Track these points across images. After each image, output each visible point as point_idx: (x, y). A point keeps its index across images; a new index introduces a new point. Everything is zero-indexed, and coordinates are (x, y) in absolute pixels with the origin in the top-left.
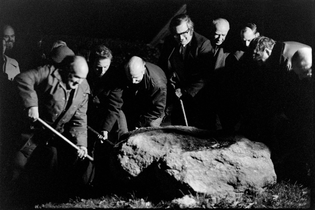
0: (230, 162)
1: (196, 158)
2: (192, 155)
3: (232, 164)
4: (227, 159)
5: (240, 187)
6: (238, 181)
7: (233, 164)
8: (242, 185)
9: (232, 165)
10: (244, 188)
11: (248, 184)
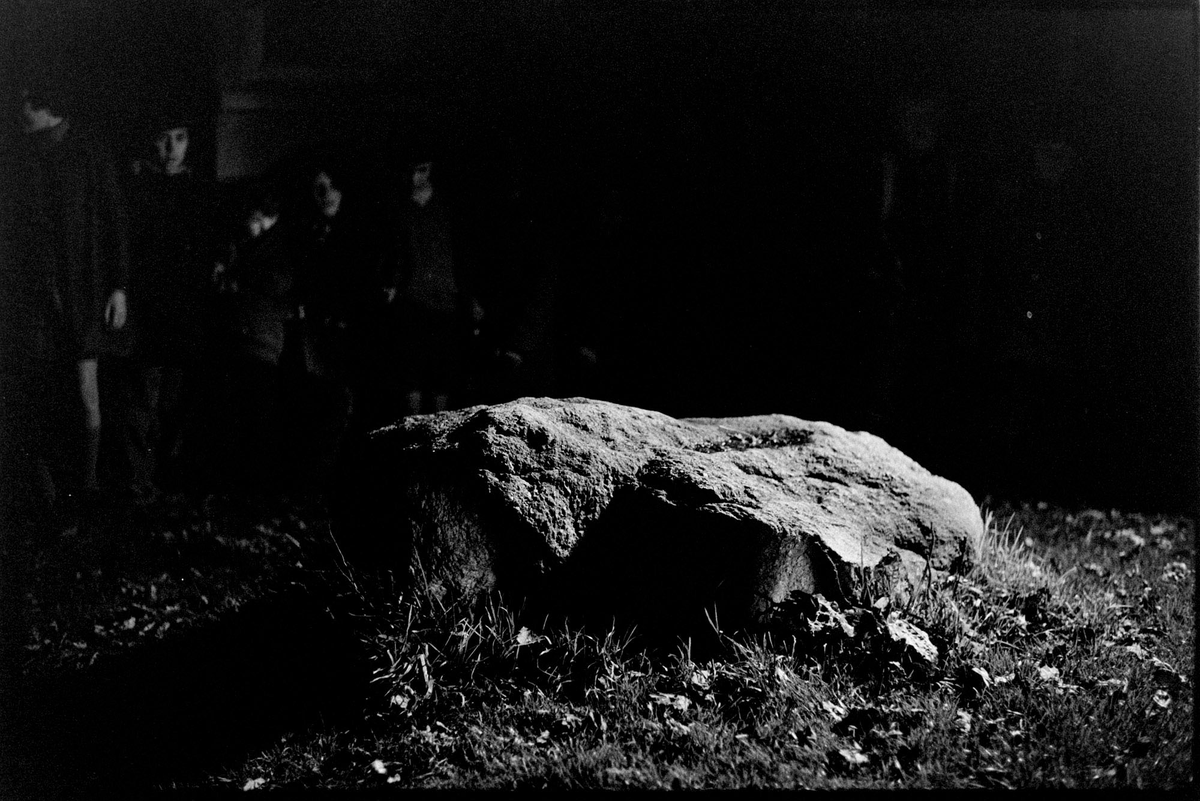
0: (863, 479)
1: (758, 472)
2: (738, 461)
3: (874, 481)
4: (849, 470)
5: (939, 550)
6: (926, 531)
7: (878, 481)
8: (943, 543)
9: (875, 486)
10: (950, 555)
11: (955, 538)
